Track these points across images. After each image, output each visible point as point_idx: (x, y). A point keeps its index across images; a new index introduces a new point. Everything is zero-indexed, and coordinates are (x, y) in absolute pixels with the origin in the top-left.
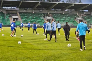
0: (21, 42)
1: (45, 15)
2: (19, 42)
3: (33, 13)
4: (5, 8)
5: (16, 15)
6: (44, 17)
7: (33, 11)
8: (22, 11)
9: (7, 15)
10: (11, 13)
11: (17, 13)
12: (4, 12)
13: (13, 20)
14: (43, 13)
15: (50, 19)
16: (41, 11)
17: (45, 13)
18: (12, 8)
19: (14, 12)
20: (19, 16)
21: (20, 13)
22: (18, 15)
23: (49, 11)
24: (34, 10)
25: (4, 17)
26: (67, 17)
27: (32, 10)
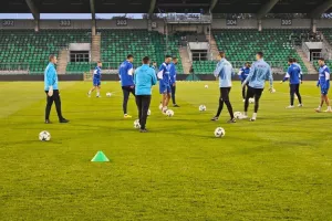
0: (223, 131)
1: (301, 36)
2: (217, 131)
3: (260, 29)
4: (164, 15)
5: (200, 37)
6: (299, 43)
7: (258, 25)
8: (222, 25)
9: (171, 39)
10: (185, 33)
11: (203, 33)
12: (161, 30)
14: (295, 31)
15: (320, 50)
16: (286, 24)
17: (301, 31)
18: (188, 17)
19: (194, 29)
20: (213, 42)
21: (216, 34)
22: (209, 37)
23: (315, 21)
24: (264, 18)
25: (160, 48)
27: (254, 21)
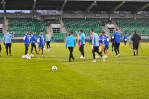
0: (56, 68)
1: (105, 22)
2: (53, 68)
3: (85, 18)
4: (40, 11)
5: (57, 22)
6: (103, 25)
7: (85, 16)
8: (68, 16)
9: (42, 23)
10: (49, 20)
11: (58, 20)
12: (38, 18)
13: (52, 30)
14: (102, 19)
15: (113, 28)
16: (97, 16)
17: (104, 19)
18: (51, 12)
19: (54, 18)
20: (63, 24)
21: (64, 20)
22: (61, 22)
23: (111, 15)
24: (87, 13)
25: (38, 27)
26: (141, 24)
27: (83, 15)
